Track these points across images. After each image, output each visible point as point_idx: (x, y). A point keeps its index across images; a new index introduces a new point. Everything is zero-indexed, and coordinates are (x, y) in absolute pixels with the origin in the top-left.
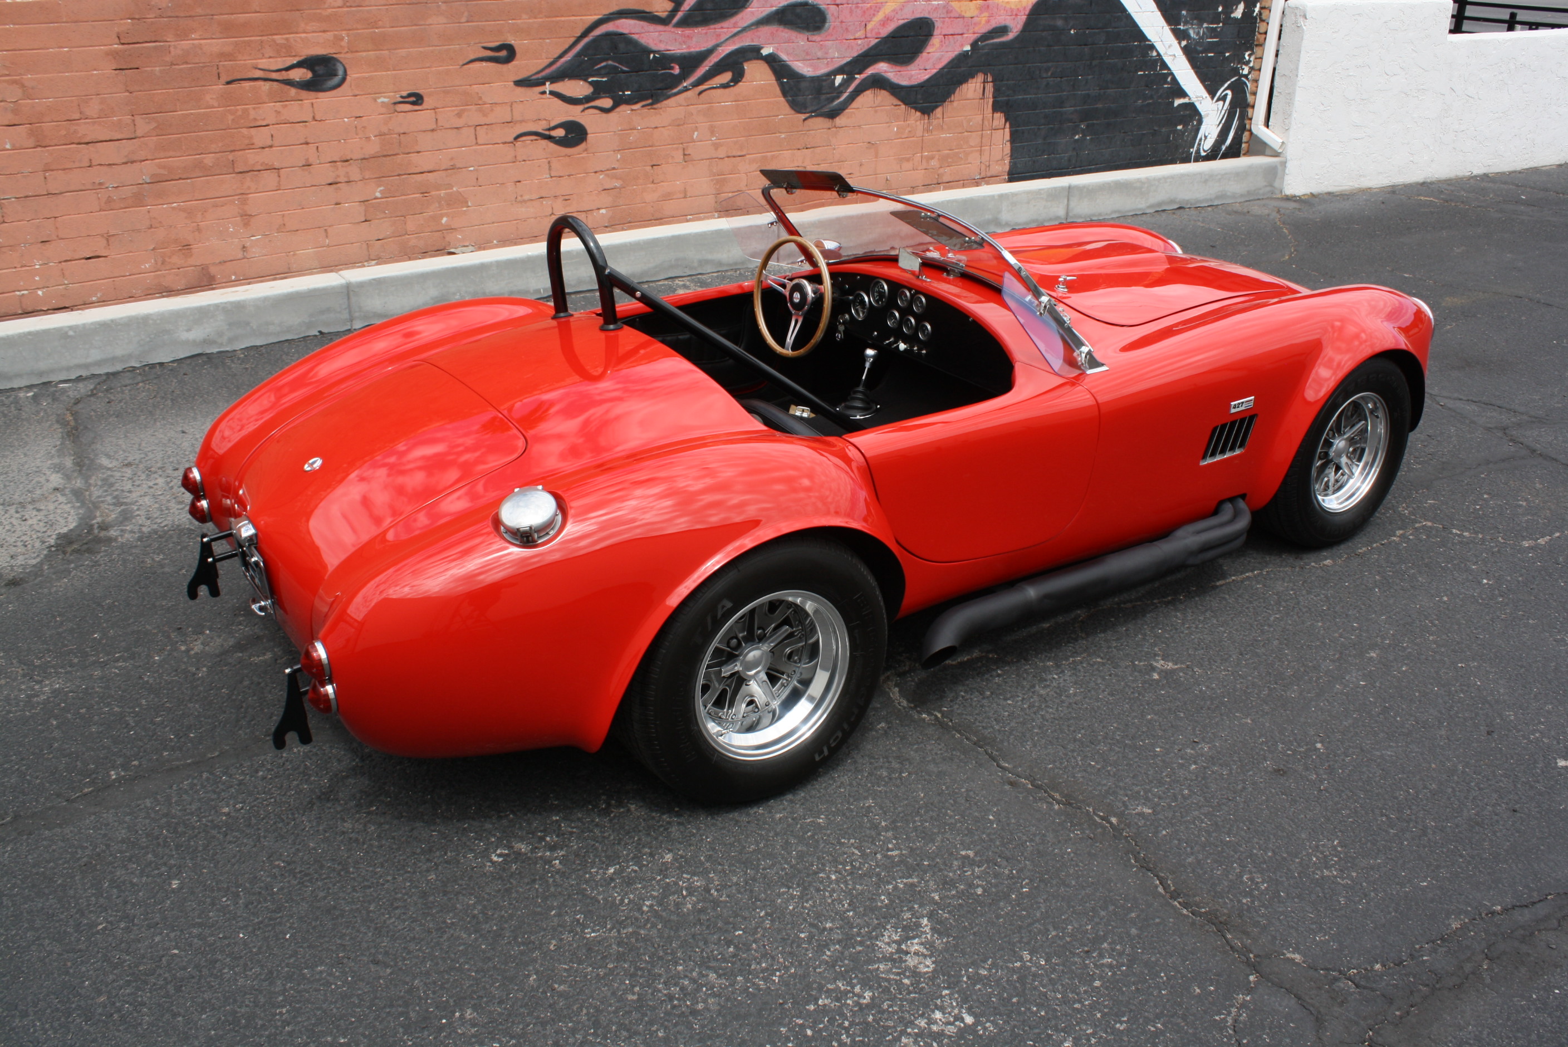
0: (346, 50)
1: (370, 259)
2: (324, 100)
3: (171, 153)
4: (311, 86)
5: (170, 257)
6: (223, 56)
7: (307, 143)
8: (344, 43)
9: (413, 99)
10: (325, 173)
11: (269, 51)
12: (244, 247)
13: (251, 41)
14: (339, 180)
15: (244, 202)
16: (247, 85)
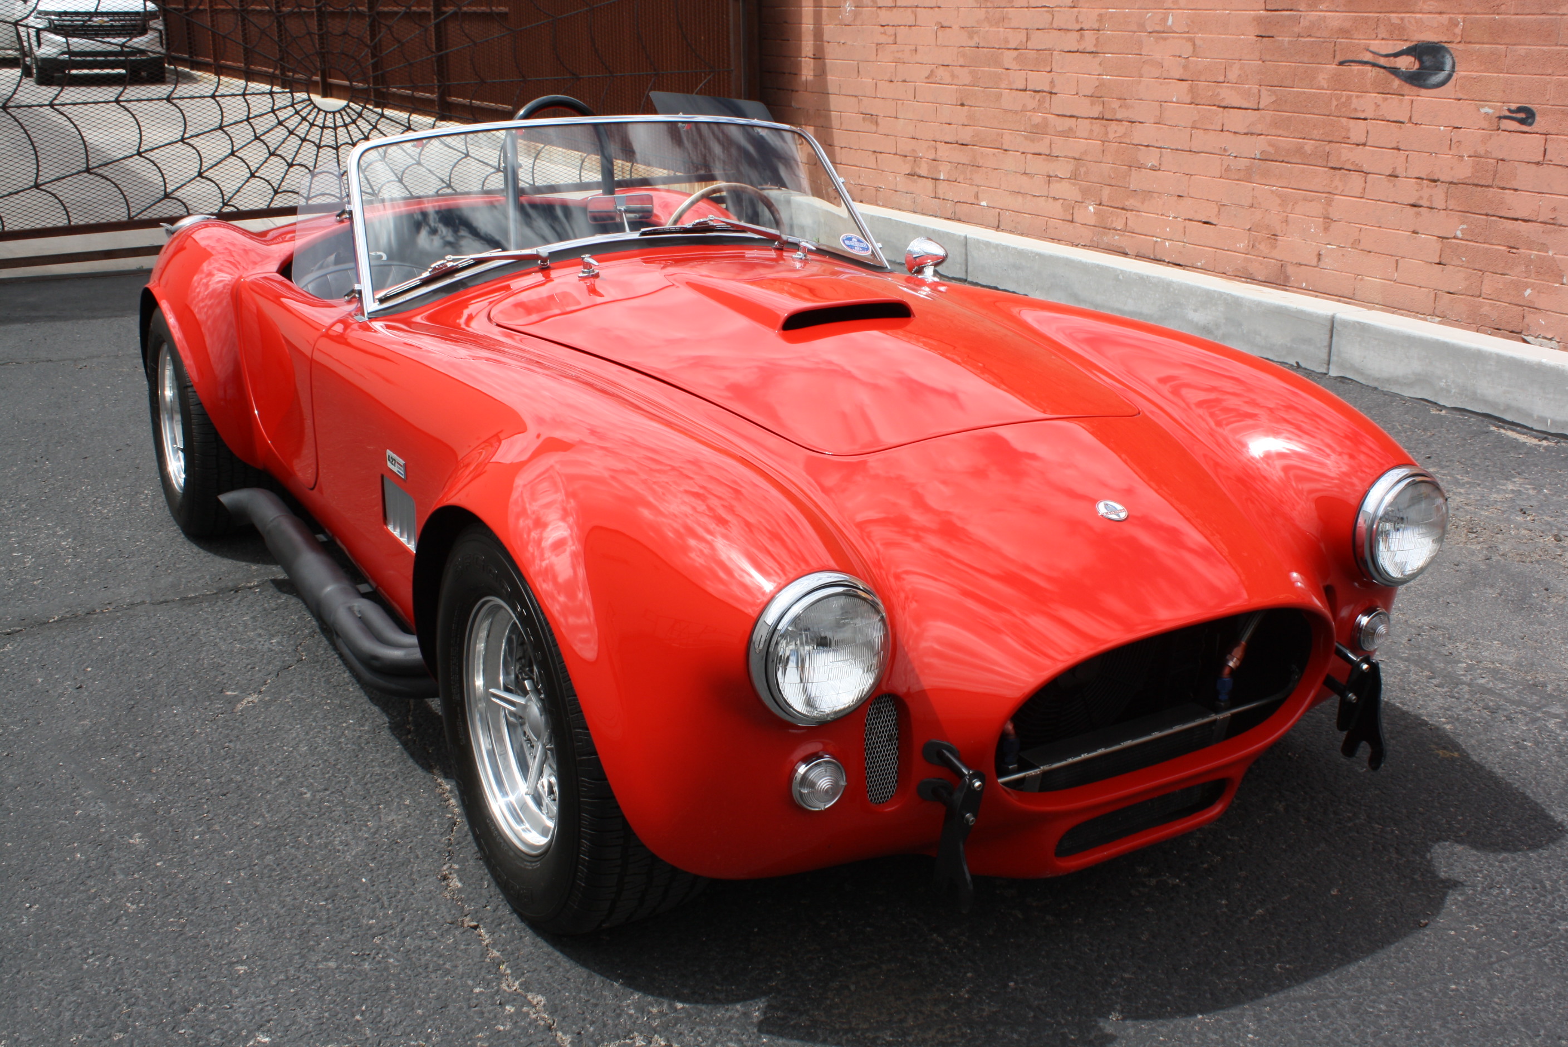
0: (1459, 39)
1: (1433, 314)
2: (1425, 98)
3: (1280, 132)
4: (1416, 79)
5: (1260, 243)
6: (1344, 32)
7: (1399, 149)
8: (1458, 30)
9: (1522, 115)
10: (1408, 190)
11: (1382, 32)
12: (1320, 255)
13: (1368, 18)
14: (1421, 203)
15: (1329, 203)
16: (1356, 68)
